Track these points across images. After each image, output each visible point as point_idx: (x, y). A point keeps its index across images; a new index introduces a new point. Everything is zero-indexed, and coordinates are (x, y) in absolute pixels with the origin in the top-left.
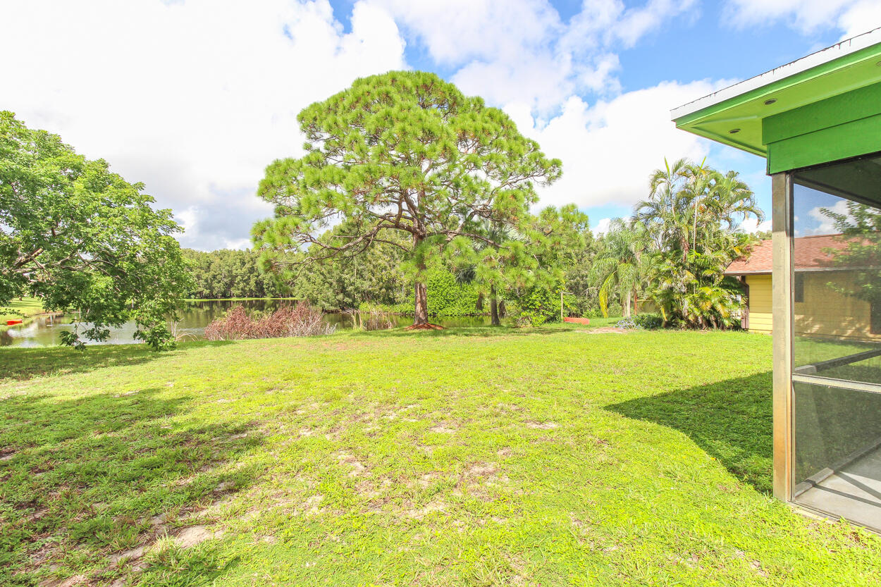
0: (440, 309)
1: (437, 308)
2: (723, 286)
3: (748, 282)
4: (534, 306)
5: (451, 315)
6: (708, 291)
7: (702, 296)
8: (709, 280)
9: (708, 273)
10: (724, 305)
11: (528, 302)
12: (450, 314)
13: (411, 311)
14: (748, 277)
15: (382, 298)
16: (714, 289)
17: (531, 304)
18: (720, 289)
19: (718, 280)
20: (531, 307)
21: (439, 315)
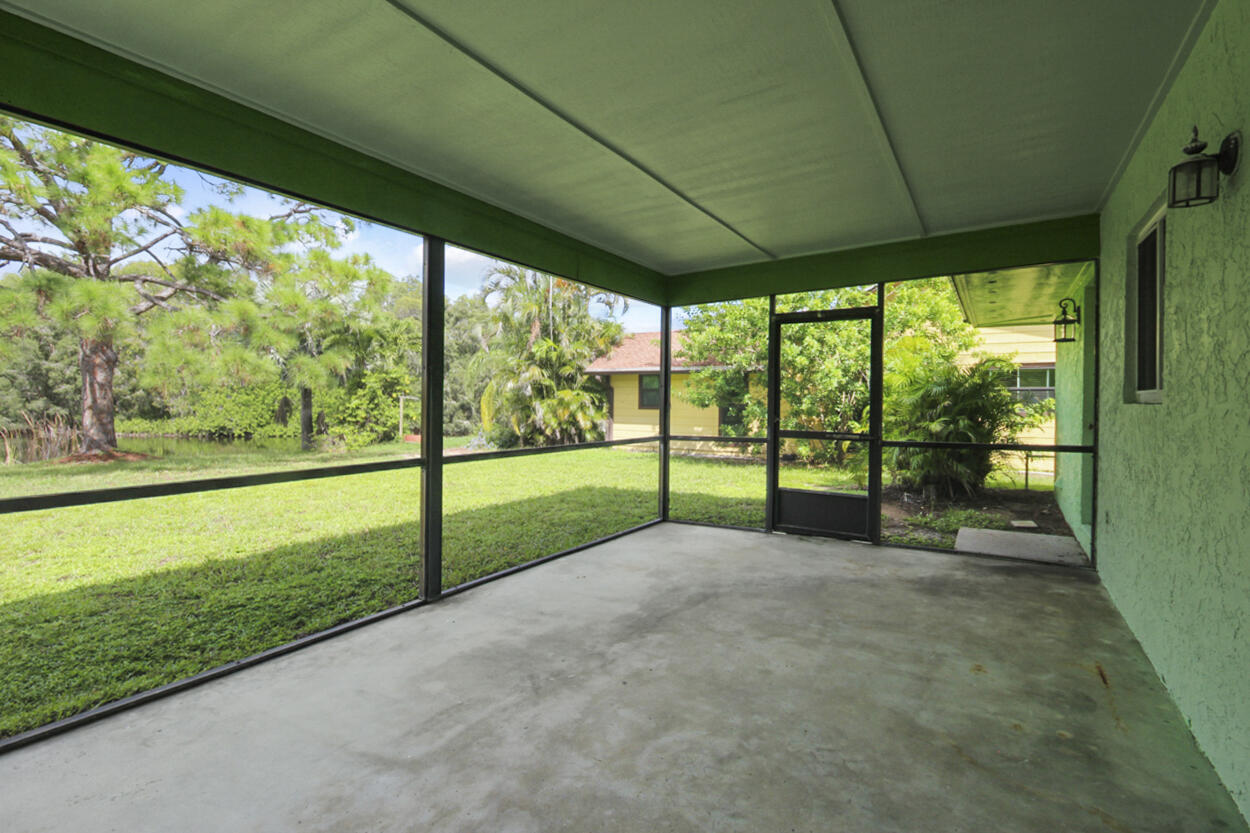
0: (259, 425)
1: (254, 425)
2: (585, 388)
3: (613, 384)
4: (355, 417)
5: (281, 436)
6: (567, 395)
7: (561, 402)
8: (571, 380)
9: (567, 371)
10: (585, 413)
11: (344, 412)
12: (278, 433)
13: (200, 431)
14: (613, 377)
15: (136, 407)
16: (575, 393)
17: (350, 415)
18: (581, 393)
19: (581, 380)
20: (349, 419)
21: (256, 436)
